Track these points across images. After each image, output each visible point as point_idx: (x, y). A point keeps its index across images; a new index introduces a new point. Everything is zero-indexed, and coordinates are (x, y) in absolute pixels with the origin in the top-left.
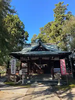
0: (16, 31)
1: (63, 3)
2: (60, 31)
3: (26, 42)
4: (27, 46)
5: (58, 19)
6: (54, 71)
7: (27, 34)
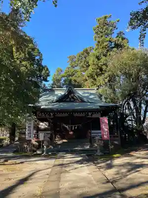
0: (28, 65)
1: (110, 16)
2: (104, 67)
3: (44, 85)
4: (48, 92)
5: (101, 45)
6: (92, 134)
7: (47, 72)
